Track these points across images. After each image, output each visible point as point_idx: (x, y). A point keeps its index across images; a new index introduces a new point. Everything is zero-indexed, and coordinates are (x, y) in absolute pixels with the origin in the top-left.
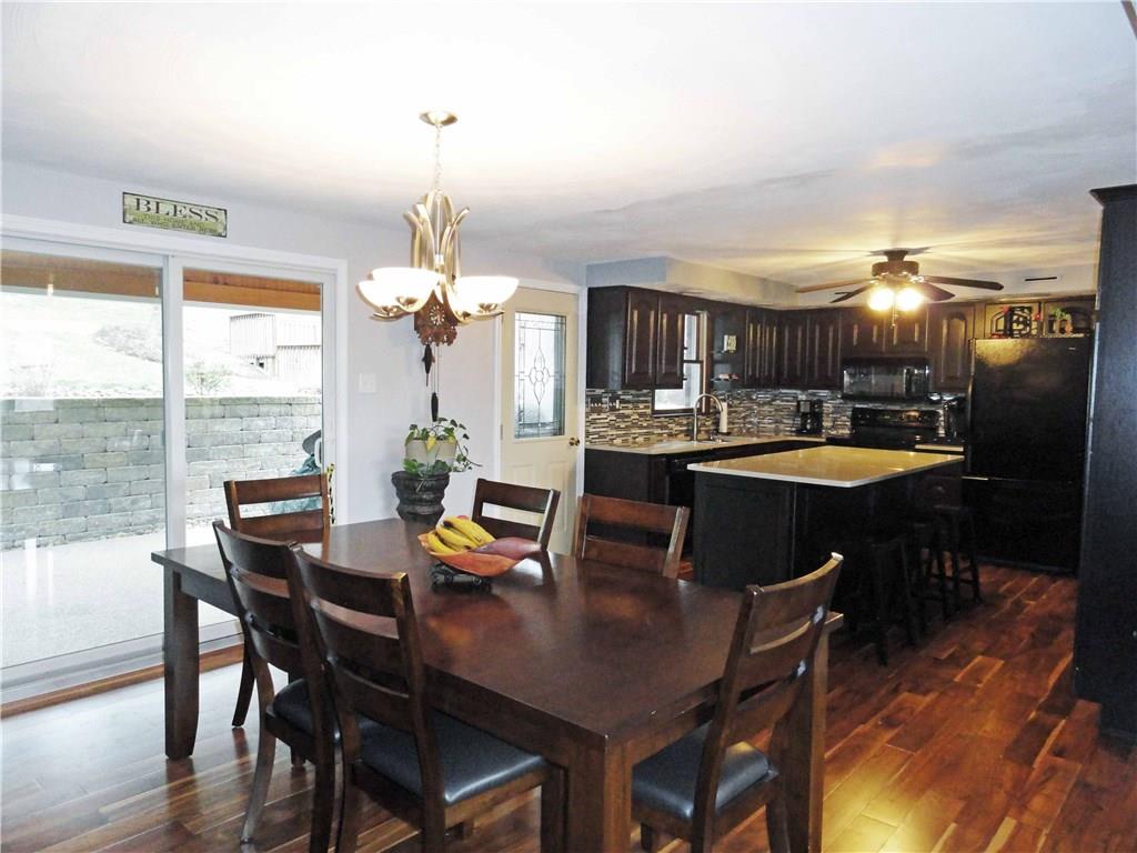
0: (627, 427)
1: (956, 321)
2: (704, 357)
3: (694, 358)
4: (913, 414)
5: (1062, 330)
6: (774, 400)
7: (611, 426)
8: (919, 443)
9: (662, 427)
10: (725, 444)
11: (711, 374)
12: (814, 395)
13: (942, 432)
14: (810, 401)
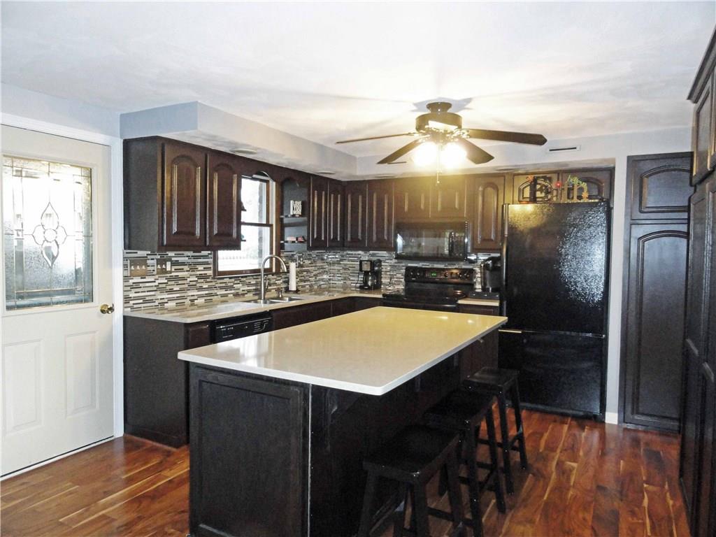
0: (181, 290)
1: (490, 190)
2: (273, 221)
3: (264, 222)
4: (455, 271)
5: (580, 197)
6: (341, 260)
7: (159, 289)
8: (461, 297)
9: (226, 288)
10: (293, 303)
11: (281, 236)
12: (373, 255)
13: (478, 287)
14: (371, 261)
